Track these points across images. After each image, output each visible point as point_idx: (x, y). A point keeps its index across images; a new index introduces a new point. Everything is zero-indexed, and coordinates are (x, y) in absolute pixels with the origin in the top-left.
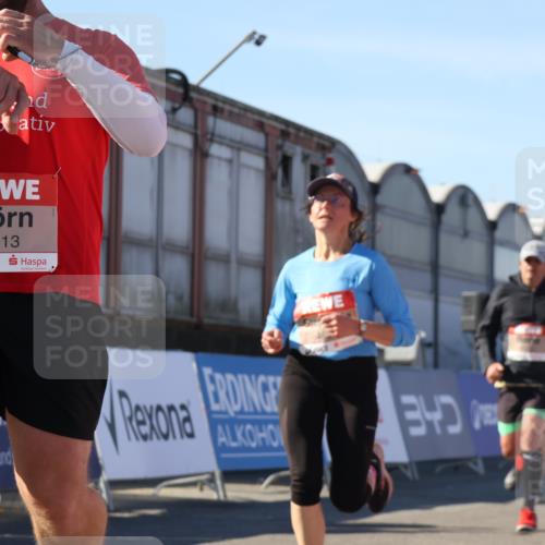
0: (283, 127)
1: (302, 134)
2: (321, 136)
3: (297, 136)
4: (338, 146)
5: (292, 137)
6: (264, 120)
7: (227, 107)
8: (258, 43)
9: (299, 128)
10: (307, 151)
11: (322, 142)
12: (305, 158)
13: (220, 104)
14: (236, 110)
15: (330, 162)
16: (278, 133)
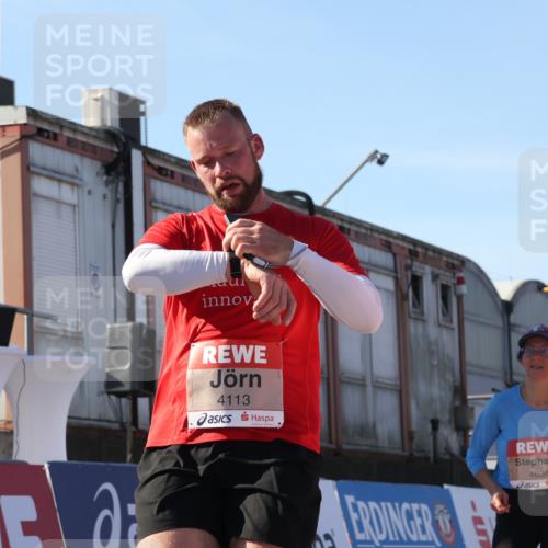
0: (411, 247)
1: (430, 253)
2: (450, 255)
3: (425, 255)
4: (467, 265)
5: (421, 257)
6: (391, 240)
7: (354, 228)
8: (381, 162)
9: (427, 247)
10: (437, 271)
11: (450, 260)
12: (435, 277)
13: (346, 225)
14: (363, 231)
15: (460, 281)
16: (407, 252)
